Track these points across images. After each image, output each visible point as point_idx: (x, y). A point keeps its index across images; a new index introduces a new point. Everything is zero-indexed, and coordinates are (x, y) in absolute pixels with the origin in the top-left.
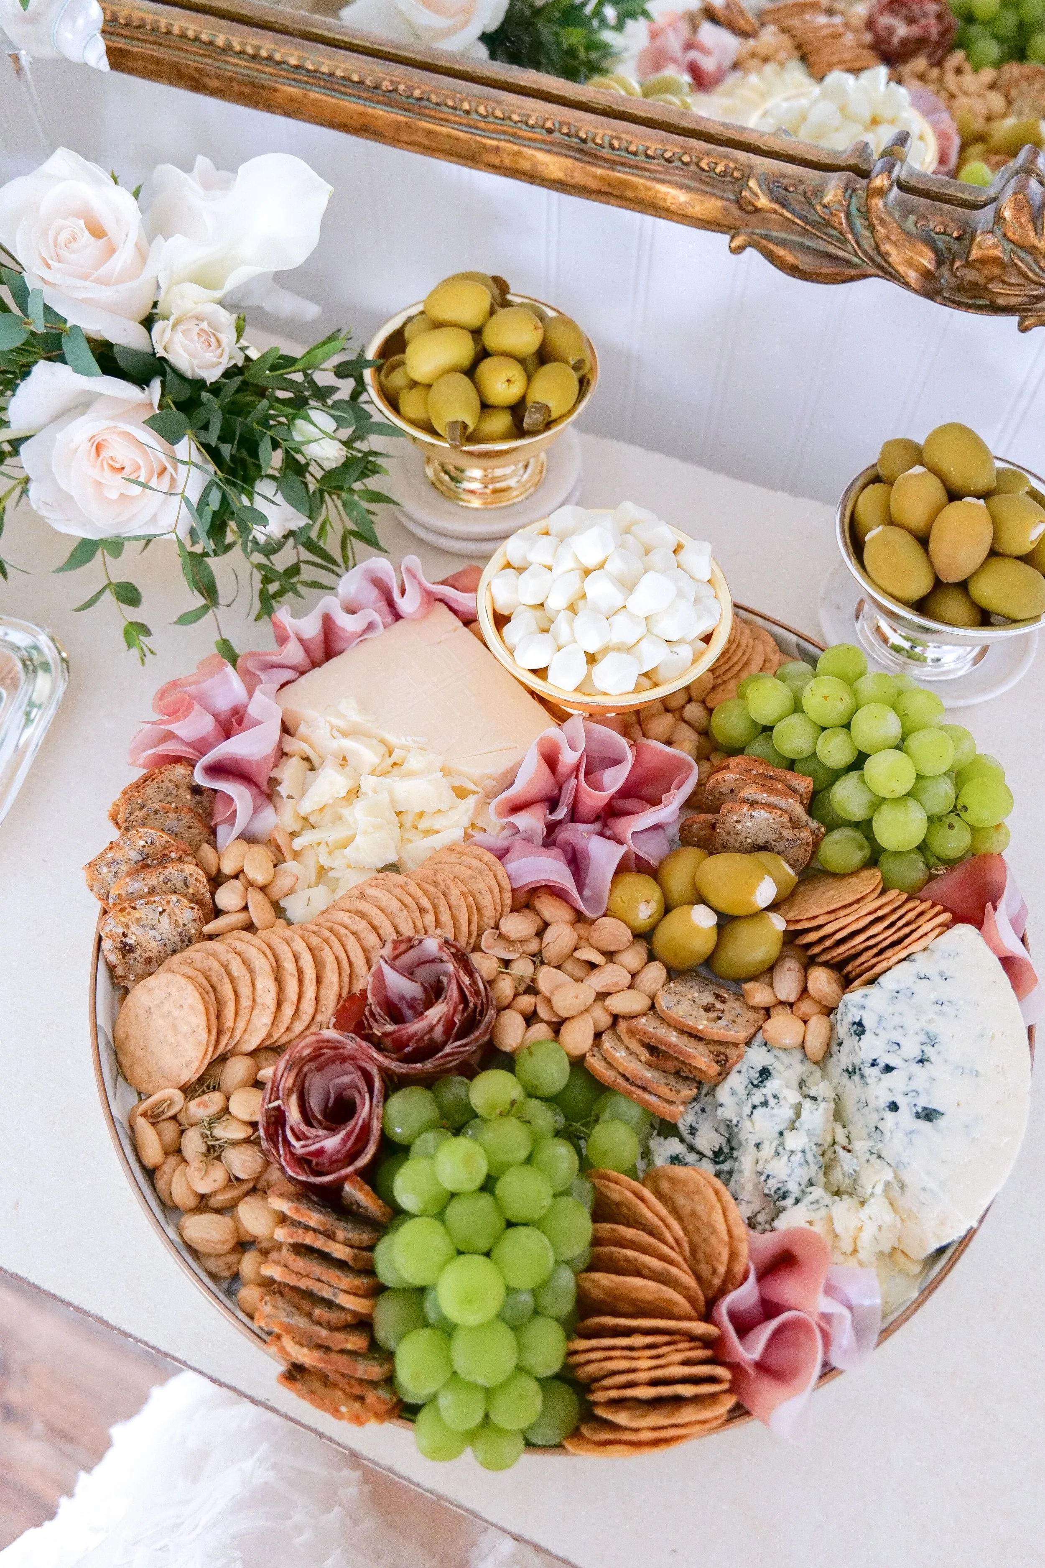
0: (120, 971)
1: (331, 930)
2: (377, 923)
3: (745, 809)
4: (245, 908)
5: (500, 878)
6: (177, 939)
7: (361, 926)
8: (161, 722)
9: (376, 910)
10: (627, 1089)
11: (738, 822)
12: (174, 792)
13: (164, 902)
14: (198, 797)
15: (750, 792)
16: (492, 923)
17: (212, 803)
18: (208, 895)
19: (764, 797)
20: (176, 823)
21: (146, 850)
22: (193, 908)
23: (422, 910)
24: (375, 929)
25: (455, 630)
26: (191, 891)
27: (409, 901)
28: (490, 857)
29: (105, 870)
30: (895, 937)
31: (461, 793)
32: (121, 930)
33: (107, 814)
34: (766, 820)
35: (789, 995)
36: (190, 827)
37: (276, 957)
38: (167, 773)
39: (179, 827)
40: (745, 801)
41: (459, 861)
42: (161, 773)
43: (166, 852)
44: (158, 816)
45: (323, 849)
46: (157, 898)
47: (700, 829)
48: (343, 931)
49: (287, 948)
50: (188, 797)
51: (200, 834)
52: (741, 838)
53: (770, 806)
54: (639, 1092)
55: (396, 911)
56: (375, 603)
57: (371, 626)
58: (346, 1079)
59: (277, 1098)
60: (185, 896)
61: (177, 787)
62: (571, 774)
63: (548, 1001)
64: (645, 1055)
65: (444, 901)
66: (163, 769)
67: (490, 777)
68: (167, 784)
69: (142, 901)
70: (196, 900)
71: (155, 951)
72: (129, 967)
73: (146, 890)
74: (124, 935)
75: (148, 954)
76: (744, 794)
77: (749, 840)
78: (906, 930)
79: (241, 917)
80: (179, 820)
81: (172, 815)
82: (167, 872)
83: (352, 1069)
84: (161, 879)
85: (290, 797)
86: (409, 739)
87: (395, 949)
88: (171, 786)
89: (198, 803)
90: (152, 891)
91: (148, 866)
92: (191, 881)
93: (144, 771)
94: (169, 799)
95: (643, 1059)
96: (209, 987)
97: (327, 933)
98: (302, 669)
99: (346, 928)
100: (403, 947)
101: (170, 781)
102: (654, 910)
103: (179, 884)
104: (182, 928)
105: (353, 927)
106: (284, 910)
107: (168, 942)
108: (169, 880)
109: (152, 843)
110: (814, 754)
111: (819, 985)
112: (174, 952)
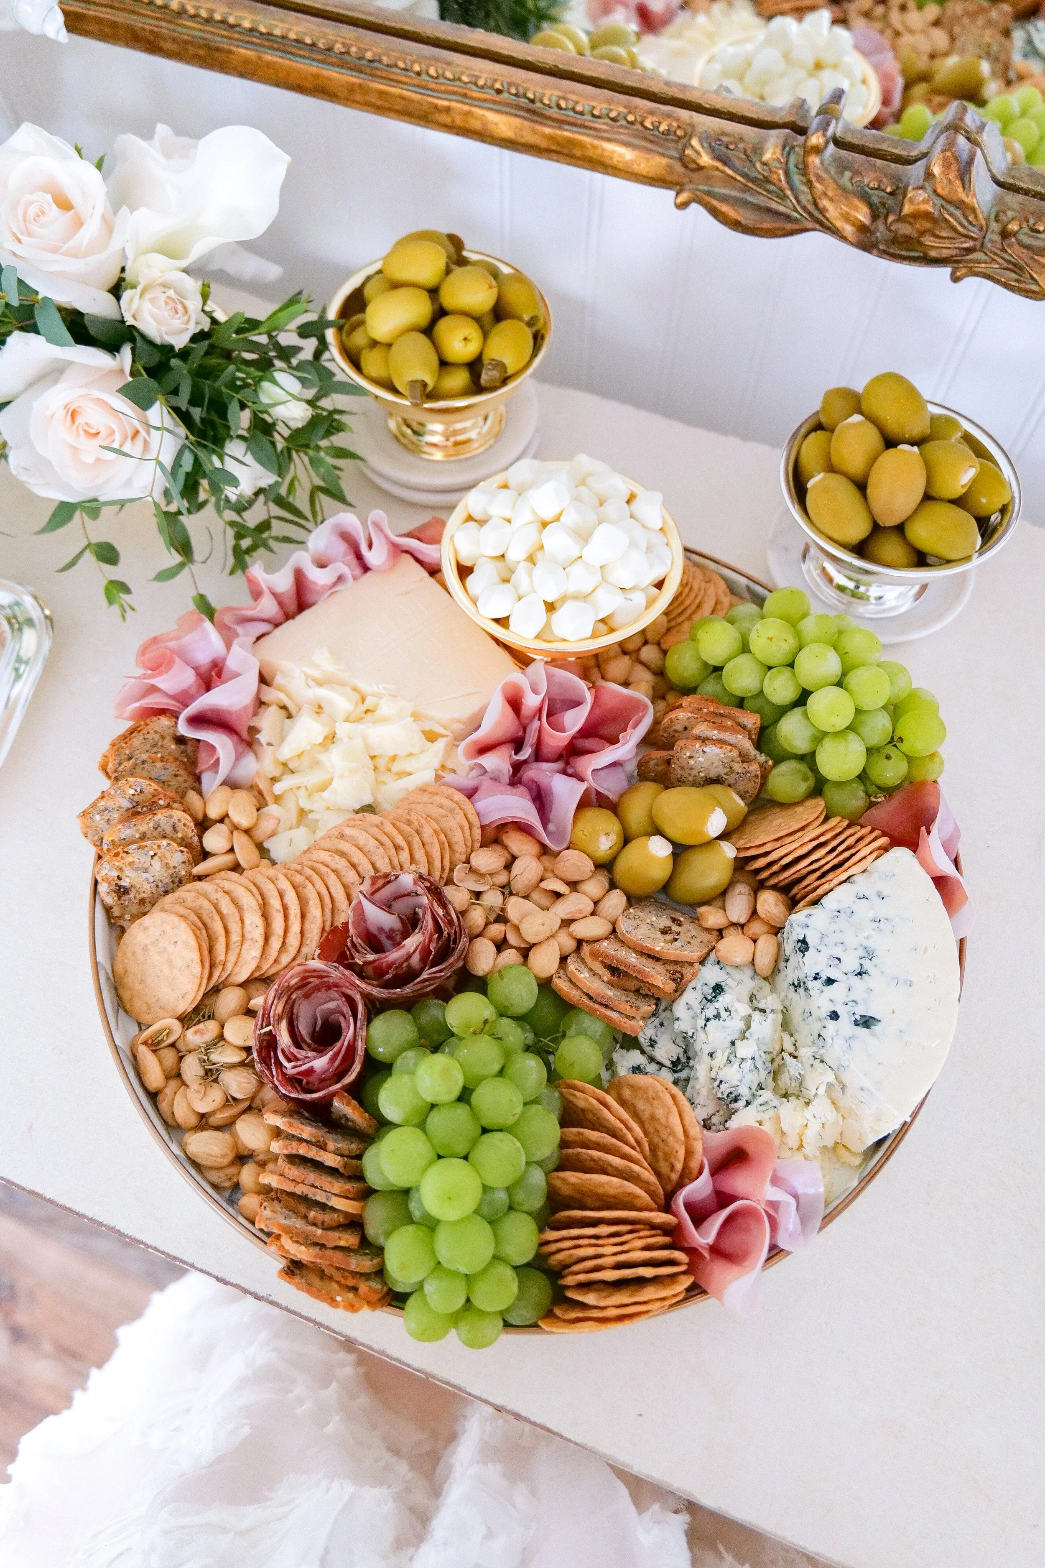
0: (116, 912)
1: (313, 869)
2: (355, 861)
3: (697, 746)
4: (232, 850)
5: (470, 816)
6: (168, 880)
7: (341, 864)
8: (145, 676)
9: (354, 848)
10: (590, 1007)
11: (691, 757)
12: (160, 743)
13: (155, 847)
14: (182, 747)
15: (701, 729)
16: (463, 858)
17: (196, 751)
18: (196, 839)
19: (715, 734)
20: (163, 772)
21: (136, 798)
22: (182, 852)
23: (397, 848)
24: (354, 866)
25: (421, 580)
26: (180, 835)
27: (385, 839)
28: (460, 797)
29: (98, 817)
30: (836, 861)
31: (431, 737)
32: (115, 874)
33: (97, 765)
34: (718, 755)
35: (739, 917)
36: (176, 776)
37: (261, 894)
38: (152, 725)
39: (166, 776)
40: (698, 738)
41: (430, 801)
42: (147, 725)
43: (155, 799)
44: (146, 765)
45: (302, 793)
46: (148, 843)
47: (657, 765)
48: (324, 869)
49: (272, 886)
50: (173, 747)
51: (186, 781)
52: (694, 772)
53: (721, 742)
54: (602, 1009)
55: (373, 849)
56: (344, 556)
57: (340, 579)
58: (332, 1005)
59: (269, 1024)
60: (174, 840)
61: (163, 737)
62: (534, 717)
63: (517, 928)
64: (607, 975)
65: (418, 839)
66: (148, 721)
67: (458, 721)
68: (152, 735)
69: (135, 846)
70: (184, 843)
71: (148, 892)
72: (124, 908)
73: (138, 836)
74: (119, 878)
75: (142, 895)
76: (697, 731)
77: (702, 774)
78: (846, 855)
79: (228, 859)
80: (165, 769)
81: (159, 765)
82: (156, 818)
83: (337, 995)
84: (151, 825)
85: (269, 744)
86: (380, 686)
87: (373, 884)
88: (157, 737)
89: (183, 752)
90: (143, 837)
91: (138, 813)
92: (180, 826)
93: (130, 724)
94: (155, 749)
95: (605, 979)
96: (200, 925)
97: (309, 872)
98: (277, 622)
99: (327, 866)
100: (381, 882)
101: (156, 732)
102: (614, 842)
103: (169, 830)
104: (172, 871)
105: (334, 866)
106: (268, 851)
107: (160, 884)
108: (159, 826)
109: (141, 792)
110: (762, 692)
111: (767, 907)
112: (166, 892)
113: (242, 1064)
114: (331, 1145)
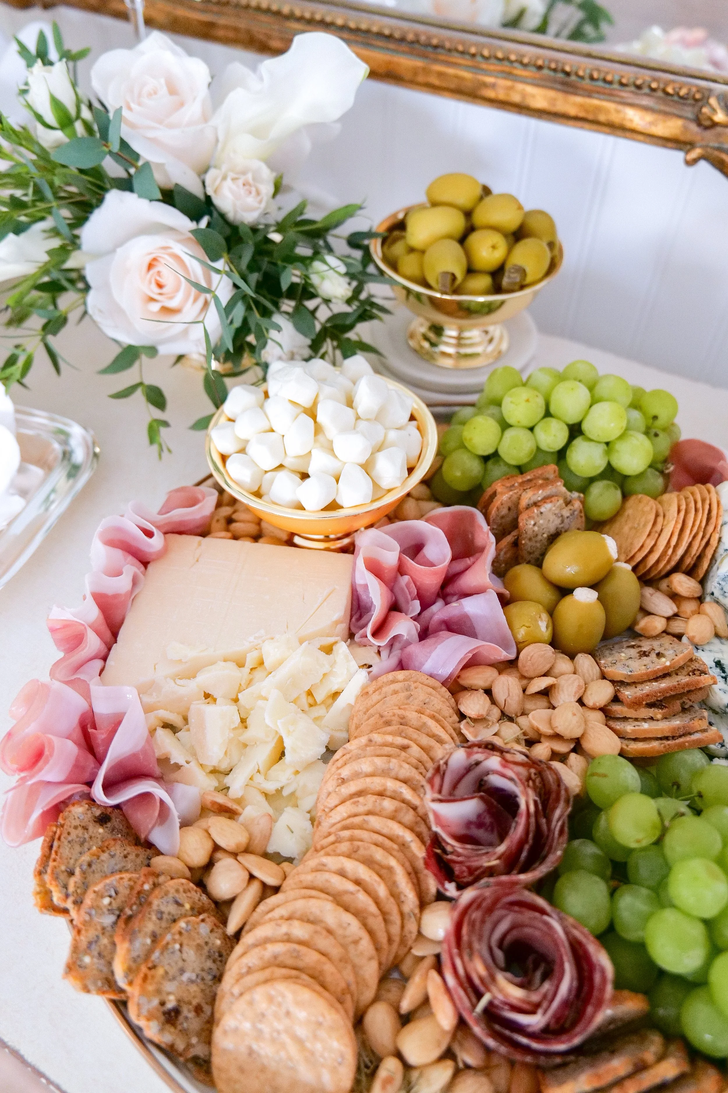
0: (180, 1046)
1: (346, 828)
2: (378, 788)
3: (536, 511)
4: (252, 877)
5: (426, 682)
6: (209, 964)
7: (369, 802)
8: (23, 779)
9: (368, 780)
10: (676, 745)
11: (535, 525)
12: (87, 836)
13: (177, 937)
14: (109, 825)
15: (528, 497)
16: (456, 718)
17: (125, 819)
18: (204, 897)
19: (541, 494)
20: (113, 861)
21: (115, 905)
22: (203, 920)
23: (404, 748)
24: (381, 794)
25: (200, 544)
26: (187, 906)
27: (387, 750)
28: (401, 675)
29: (87, 960)
30: (705, 516)
31: (328, 650)
32: (156, 1002)
33: (36, 910)
34: (550, 510)
35: (672, 609)
36: (125, 857)
37: (322, 891)
38: (67, 823)
39: (117, 862)
40: (528, 507)
41: (383, 696)
42: (62, 826)
43: (138, 888)
44: (94, 867)
45: (259, 779)
46: (168, 937)
47: (505, 553)
48: (357, 820)
49: (326, 876)
50: (101, 830)
51: (137, 856)
52: (539, 537)
53: (546, 499)
54: (688, 738)
55: (385, 766)
57: (135, 582)
58: (503, 926)
59: (479, 996)
60: (185, 916)
61: (85, 828)
62: (396, 575)
63: (557, 737)
64: (658, 713)
65: (411, 729)
66: (61, 820)
67: (337, 623)
68: (74, 833)
69: (156, 954)
70: (198, 911)
71: (199, 995)
72: (185, 1033)
73: (149, 941)
74: (163, 1004)
75: (195, 1002)
76: (524, 502)
77: (545, 535)
78: (707, 507)
79: (255, 888)
80: (112, 856)
81: (104, 856)
82: (155, 907)
83: (503, 912)
84: (154, 917)
85: (188, 762)
86: (252, 639)
87: (432, 786)
88: (80, 831)
89: (113, 830)
90: (155, 938)
91: (130, 918)
92: (182, 897)
93: (40, 842)
94: (86, 845)
95: (659, 716)
96: (294, 973)
97: (346, 834)
98: (102, 654)
99: (355, 815)
101: (76, 828)
102: (547, 620)
103: (172, 908)
104: (206, 949)
105: (361, 809)
106: (278, 854)
107: (204, 974)
108: (162, 913)
109: (116, 893)
110: (538, 449)
111: (686, 586)
112: (218, 978)
113: (457, 1073)
114: (649, 1056)
